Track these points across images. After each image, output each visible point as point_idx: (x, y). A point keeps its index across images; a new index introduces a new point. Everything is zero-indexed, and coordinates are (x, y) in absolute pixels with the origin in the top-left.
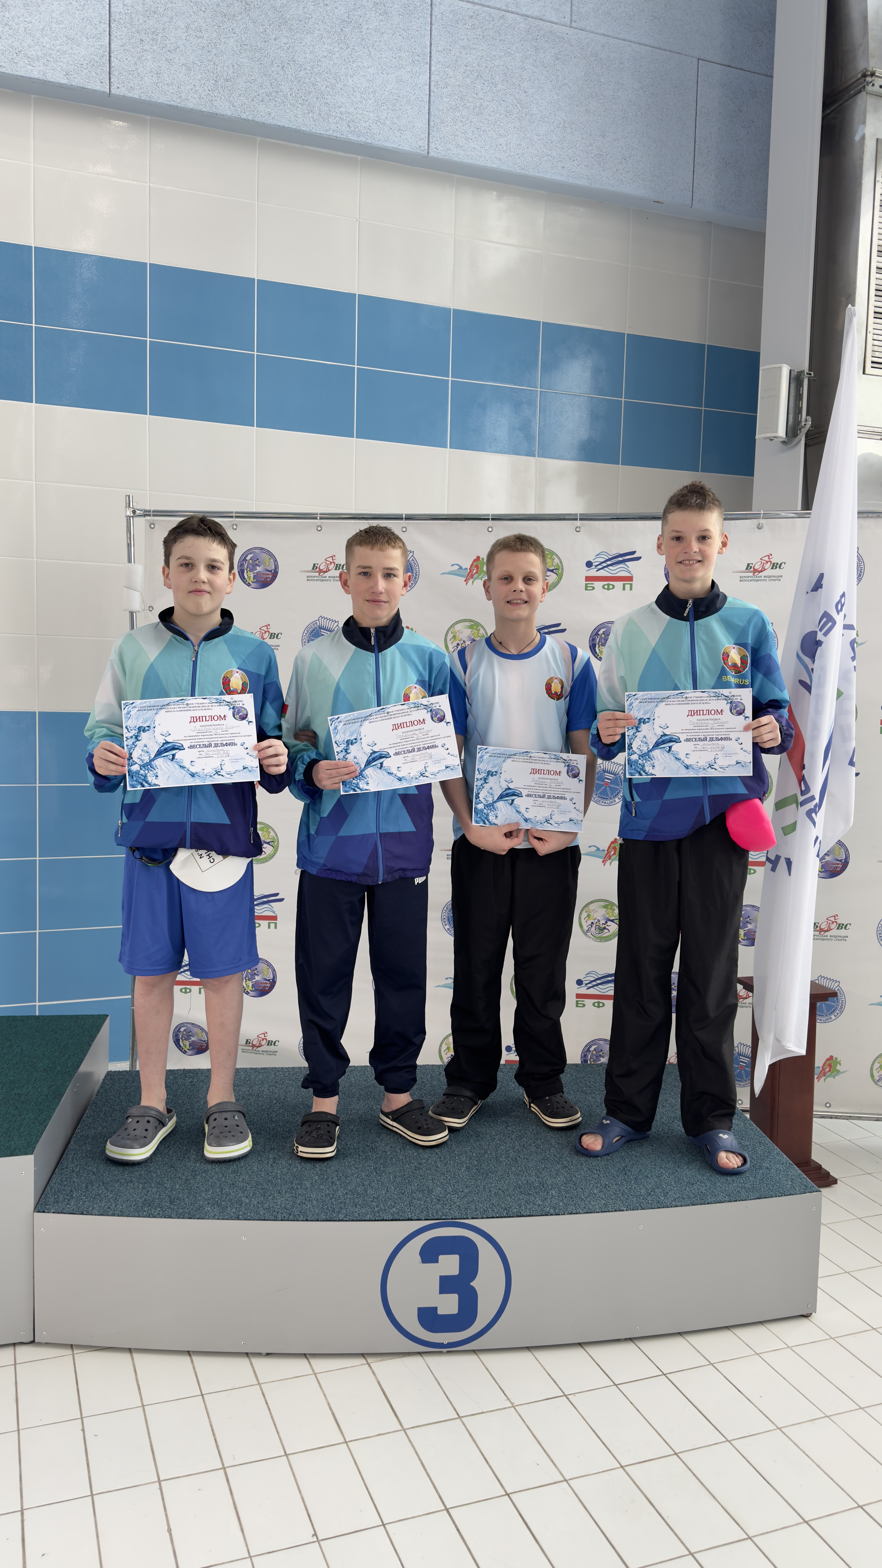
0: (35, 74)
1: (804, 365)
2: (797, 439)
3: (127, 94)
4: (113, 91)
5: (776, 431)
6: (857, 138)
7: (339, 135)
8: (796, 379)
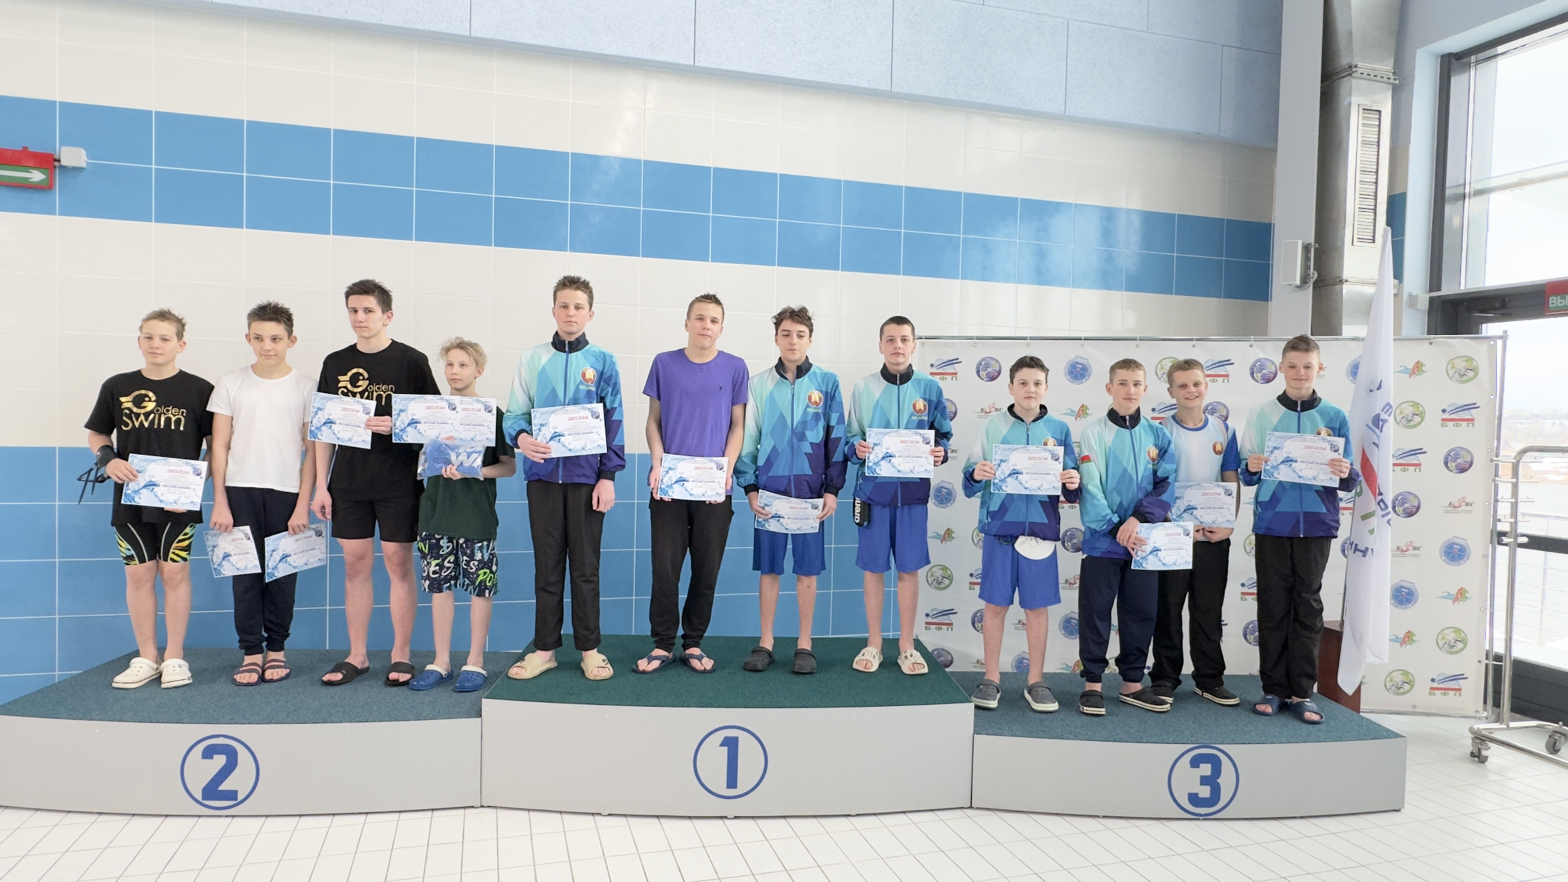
0: (852, 84)
1: (1311, 239)
2: (1307, 285)
3: (901, 91)
4: (893, 90)
5: (1295, 281)
6: (1346, 103)
7: (1015, 106)
8: (1306, 248)
